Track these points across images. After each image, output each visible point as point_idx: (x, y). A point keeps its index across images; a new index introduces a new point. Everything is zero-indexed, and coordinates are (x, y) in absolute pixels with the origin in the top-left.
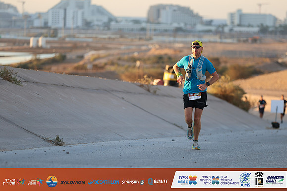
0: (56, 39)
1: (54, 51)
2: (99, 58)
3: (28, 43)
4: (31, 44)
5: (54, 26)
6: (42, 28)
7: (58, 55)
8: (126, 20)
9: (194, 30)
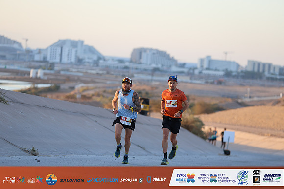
0: (52, 72)
1: (50, 81)
2: (87, 89)
3: (29, 74)
4: (32, 75)
5: (51, 61)
6: (40, 62)
7: (53, 85)
8: (113, 60)
9: (169, 70)
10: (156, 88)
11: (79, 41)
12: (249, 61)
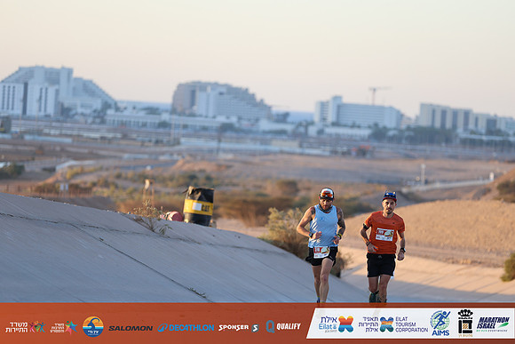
0: (7, 137)
1: (3, 157)
2: (82, 172)
5: (4, 114)
7: (9, 164)
8: (134, 108)
9: (254, 129)
10: (228, 167)
11: (63, 68)
12: (423, 106)
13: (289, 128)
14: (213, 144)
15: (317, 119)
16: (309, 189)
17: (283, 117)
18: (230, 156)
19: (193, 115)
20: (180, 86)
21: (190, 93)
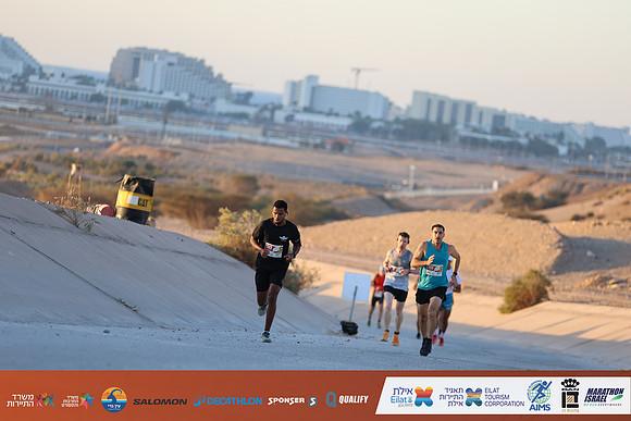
9: (209, 110)
10: (175, 154)
12: (416, 94)
13: (251, 111)
14: (158, 126)
15: (286, 102)
16: (271, 187)
17: (246, 98)
18: (177, 142)
19: (135, 88)
20: (121, 52)
21: (133, 61)
